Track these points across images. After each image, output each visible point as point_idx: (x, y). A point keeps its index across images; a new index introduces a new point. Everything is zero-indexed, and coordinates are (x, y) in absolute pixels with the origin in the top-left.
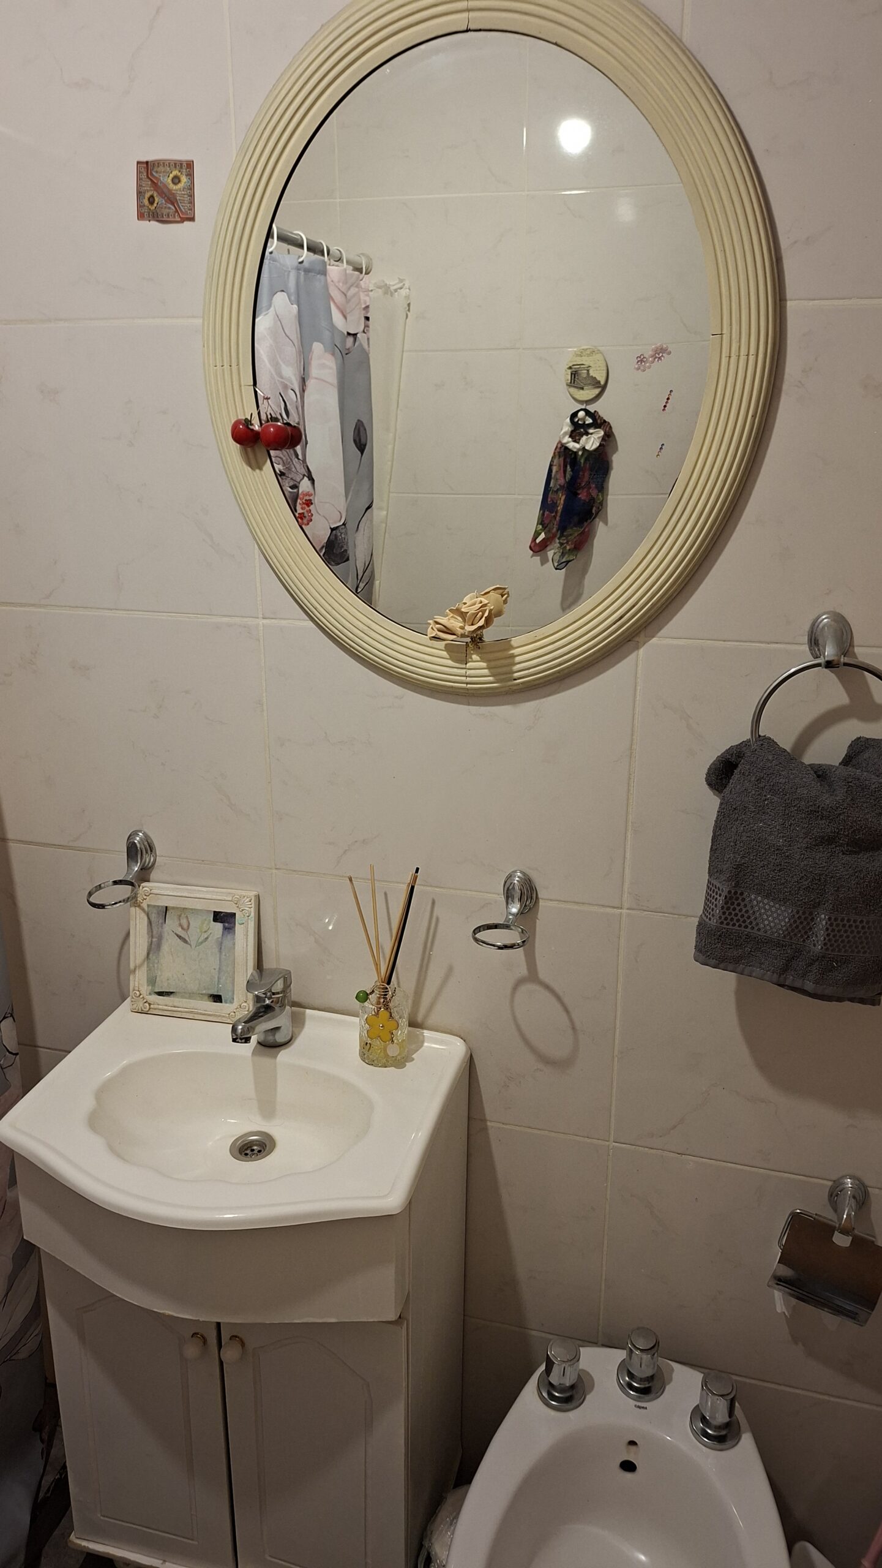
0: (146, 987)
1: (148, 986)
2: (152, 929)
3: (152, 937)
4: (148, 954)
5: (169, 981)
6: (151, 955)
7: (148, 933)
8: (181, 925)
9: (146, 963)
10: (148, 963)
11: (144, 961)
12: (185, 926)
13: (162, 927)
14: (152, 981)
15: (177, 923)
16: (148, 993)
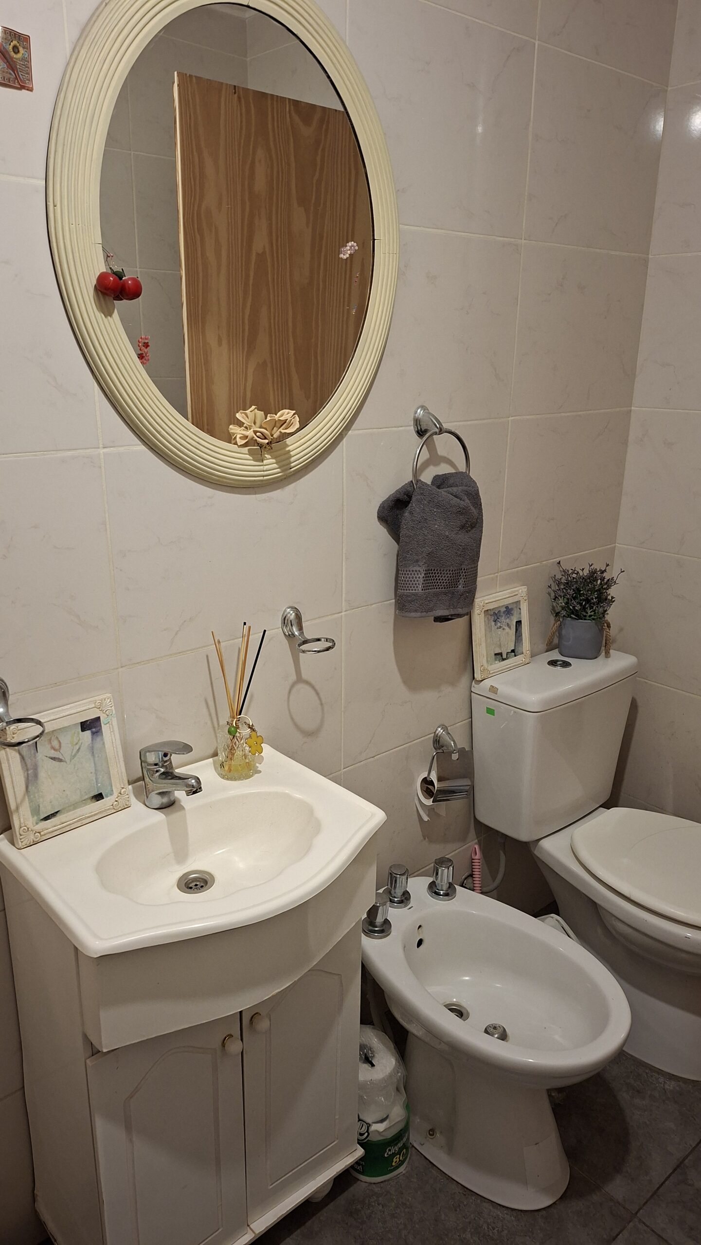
0: (31, 819)
1: (33, 817)
2: (25, 763)
3: (27, 770)
4: (27, 787)
5: (52, 803)
6: (30, 787)
7: (23, 768)
8: (53, 748)
9: (27, 797)
10: (28, 796)
11: (24, 795)
12: (57, 747)
13: (35, 757)
14: (35, 811)
15: (49, 747)
16: (35, 823)
